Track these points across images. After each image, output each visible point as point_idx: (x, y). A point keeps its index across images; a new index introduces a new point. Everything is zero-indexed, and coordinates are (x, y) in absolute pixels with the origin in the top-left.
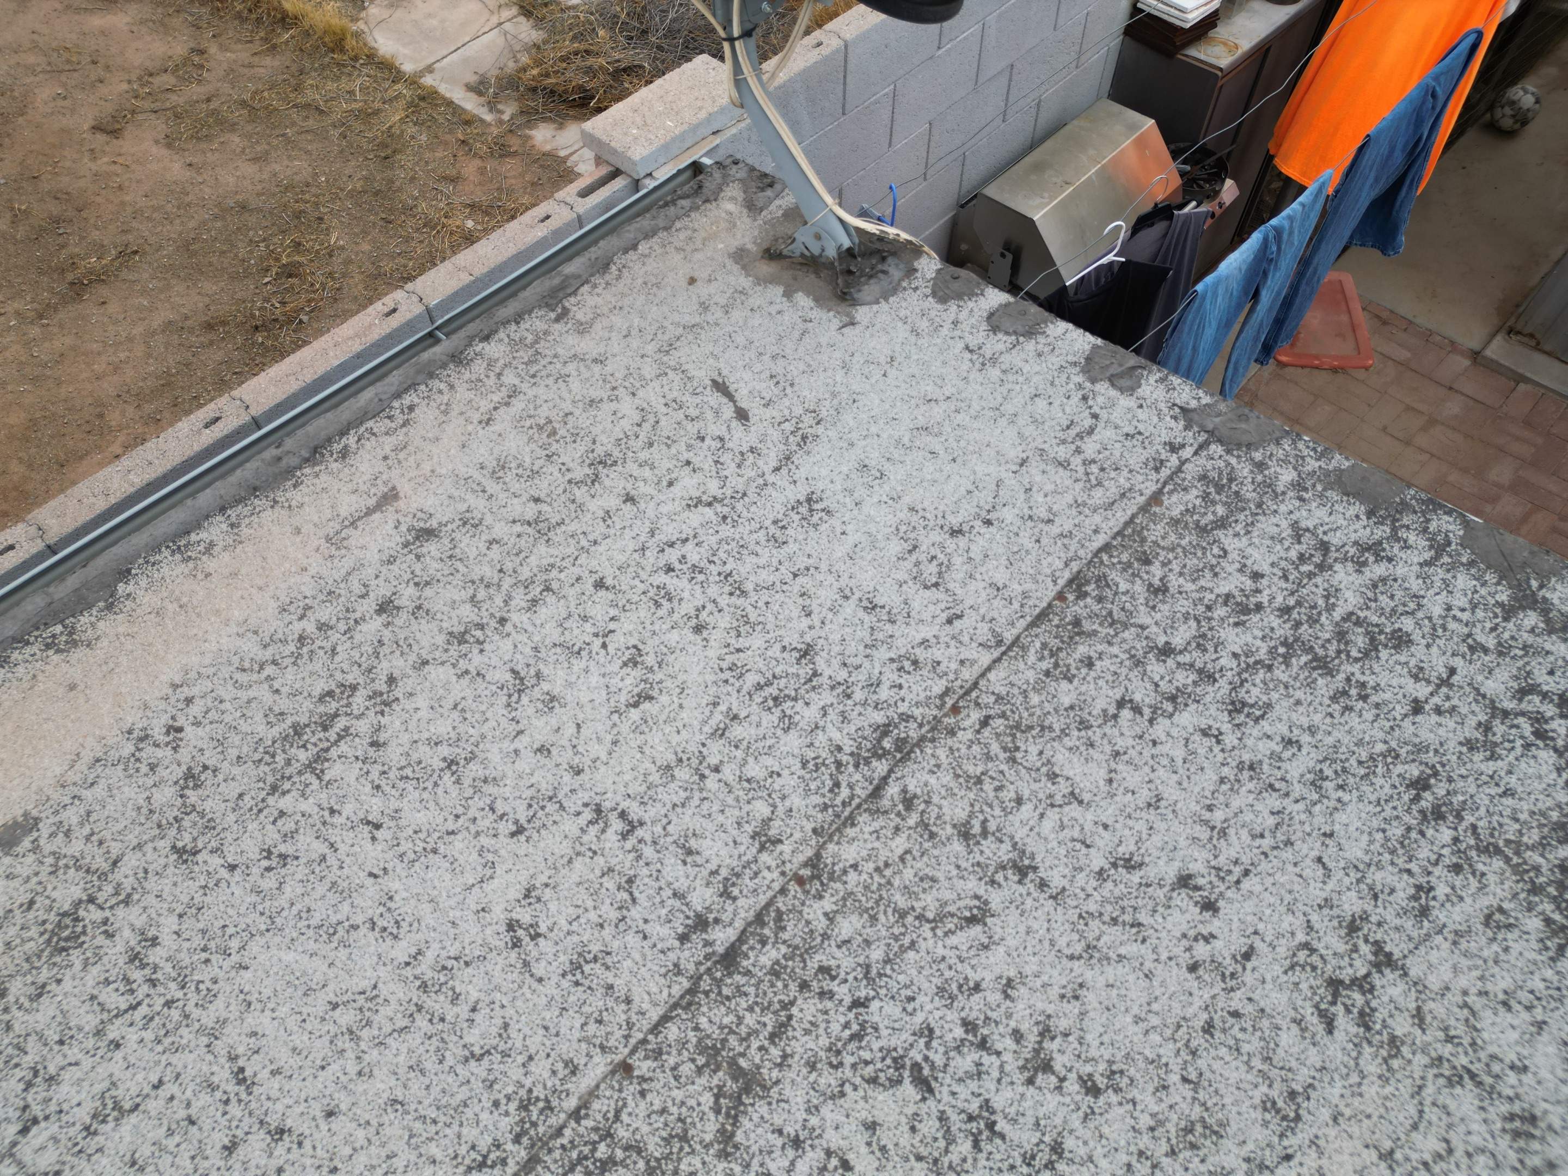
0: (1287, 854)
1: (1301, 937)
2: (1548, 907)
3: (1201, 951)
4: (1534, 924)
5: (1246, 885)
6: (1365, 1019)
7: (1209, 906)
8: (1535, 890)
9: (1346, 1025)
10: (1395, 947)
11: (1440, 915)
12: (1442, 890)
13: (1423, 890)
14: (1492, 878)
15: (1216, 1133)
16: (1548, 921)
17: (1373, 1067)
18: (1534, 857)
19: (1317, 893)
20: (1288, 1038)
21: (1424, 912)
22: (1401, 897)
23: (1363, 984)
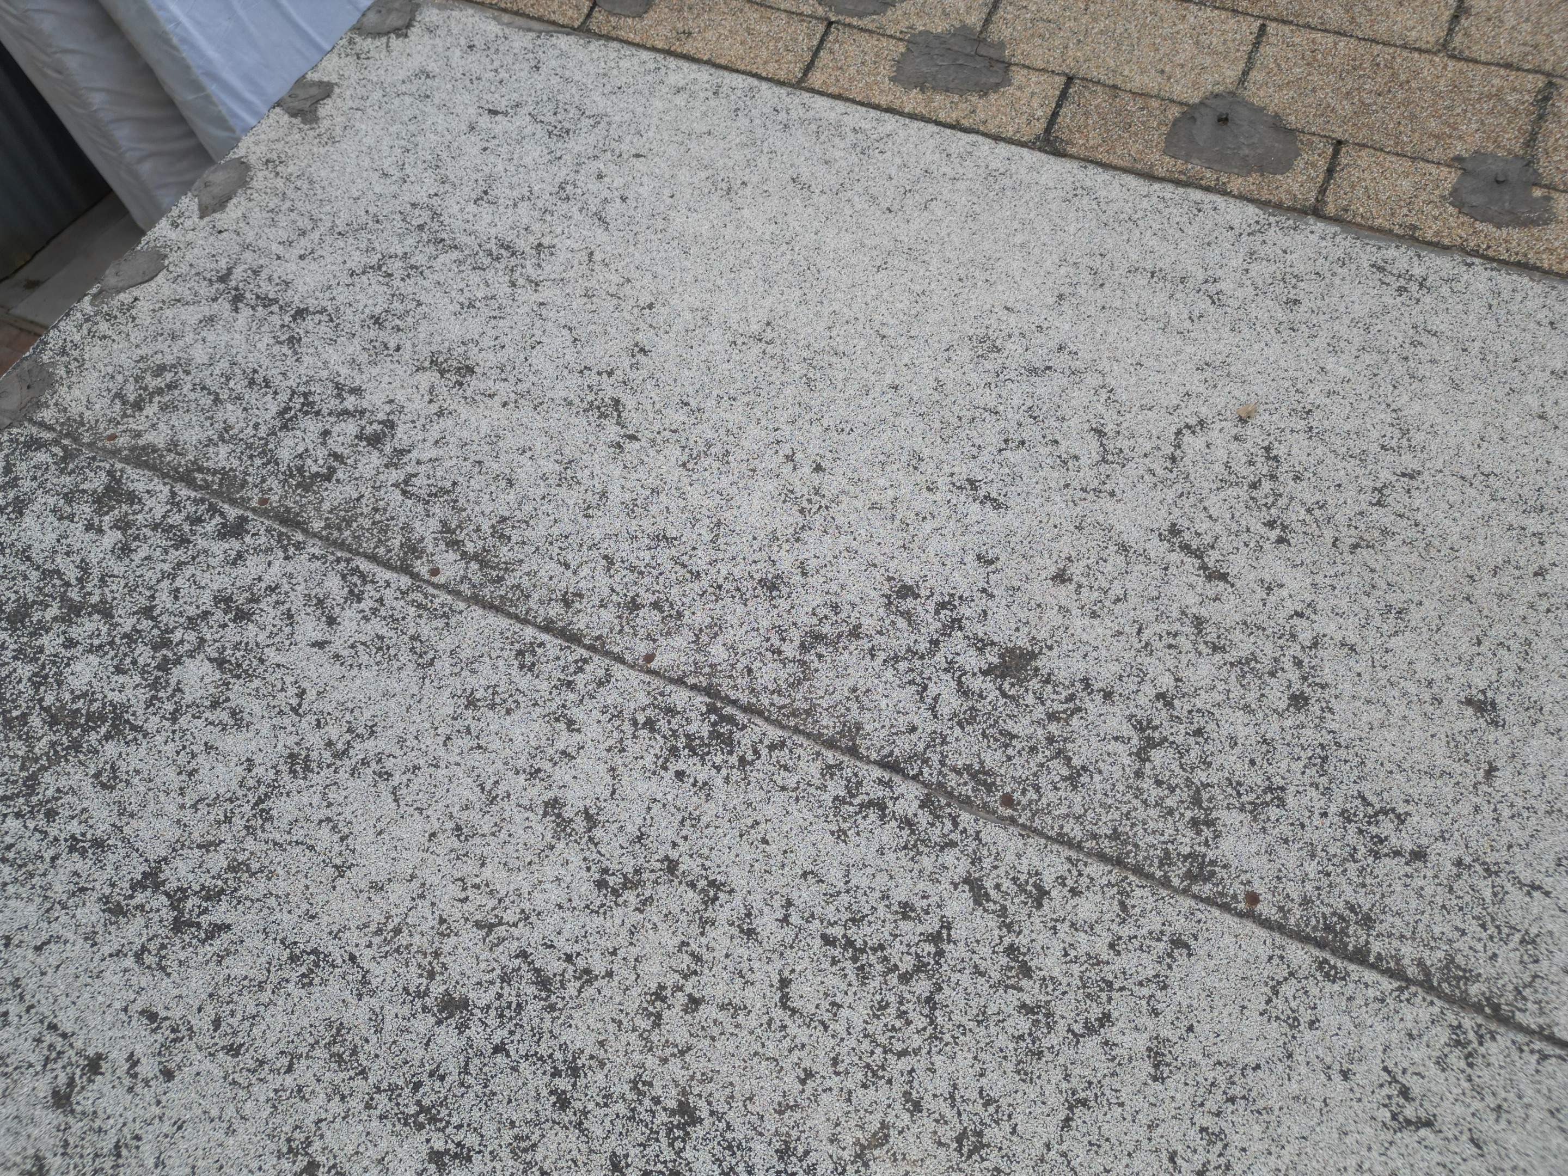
0: (30, 984)
1: (129, 962)
2: (93, 736)
3: (147, 1068)
4: (111, 749)
5: (67, 1026)
6: (212, 895)
7: (94, 1065)
8: (76, 746)
9: (220, 913)
10: (138, 869)
11: (101, 829)
12: (75, 828)
13: (74, 844)
14: (63, 783)
15: (338, 1030)
16: (108, 737)
17: (260, 886)
18: (41, 747)
19: (78, 948)
20: (238, 967)
21: (98, 844)
22: (81, 865)
23: (177, 898)
